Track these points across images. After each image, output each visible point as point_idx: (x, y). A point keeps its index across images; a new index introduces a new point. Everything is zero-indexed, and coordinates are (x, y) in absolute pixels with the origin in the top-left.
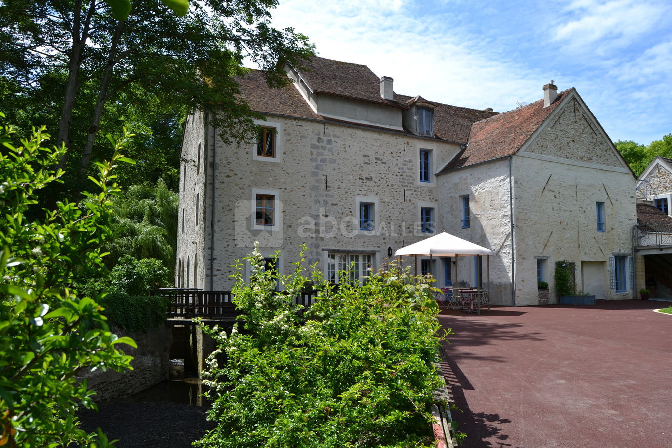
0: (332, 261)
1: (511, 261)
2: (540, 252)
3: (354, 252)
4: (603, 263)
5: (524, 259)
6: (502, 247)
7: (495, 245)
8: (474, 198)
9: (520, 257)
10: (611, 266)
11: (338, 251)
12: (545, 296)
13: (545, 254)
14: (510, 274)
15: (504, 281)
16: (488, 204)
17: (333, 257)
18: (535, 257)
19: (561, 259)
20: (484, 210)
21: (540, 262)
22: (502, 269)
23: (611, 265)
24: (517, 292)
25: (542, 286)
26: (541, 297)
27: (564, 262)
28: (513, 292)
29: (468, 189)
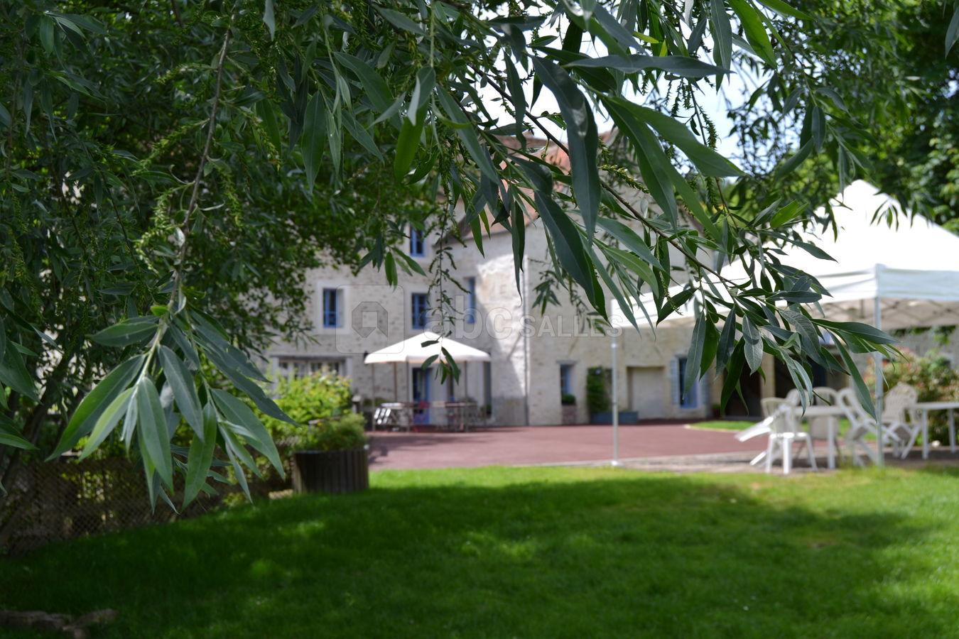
0: (284, 372)
1: (523, 368)
2: (565, 355)
3: (315, 358)
4: (660, 369)
5: (541, 364)
6: (514, 349)
7: (506, 346)
8: (481, 281)
9: (536, 362)
10: (672, 373)
11: (293, 358)
12: (571, 413)
13: (572, 358)
14: (523, 385)
15: (516, 394)
16: (497, 291)
17: (285, 366)
18: (557, 362)
19: (596, 364)
20: (492, 298)
21: (565, 370)
22: (513, 379)
23: (672, 371)
24: (532, 409)
25: (568, 401)
26: (565, 414)
27: (600, 368)
28: (527, 410)
29: (474, 269)
